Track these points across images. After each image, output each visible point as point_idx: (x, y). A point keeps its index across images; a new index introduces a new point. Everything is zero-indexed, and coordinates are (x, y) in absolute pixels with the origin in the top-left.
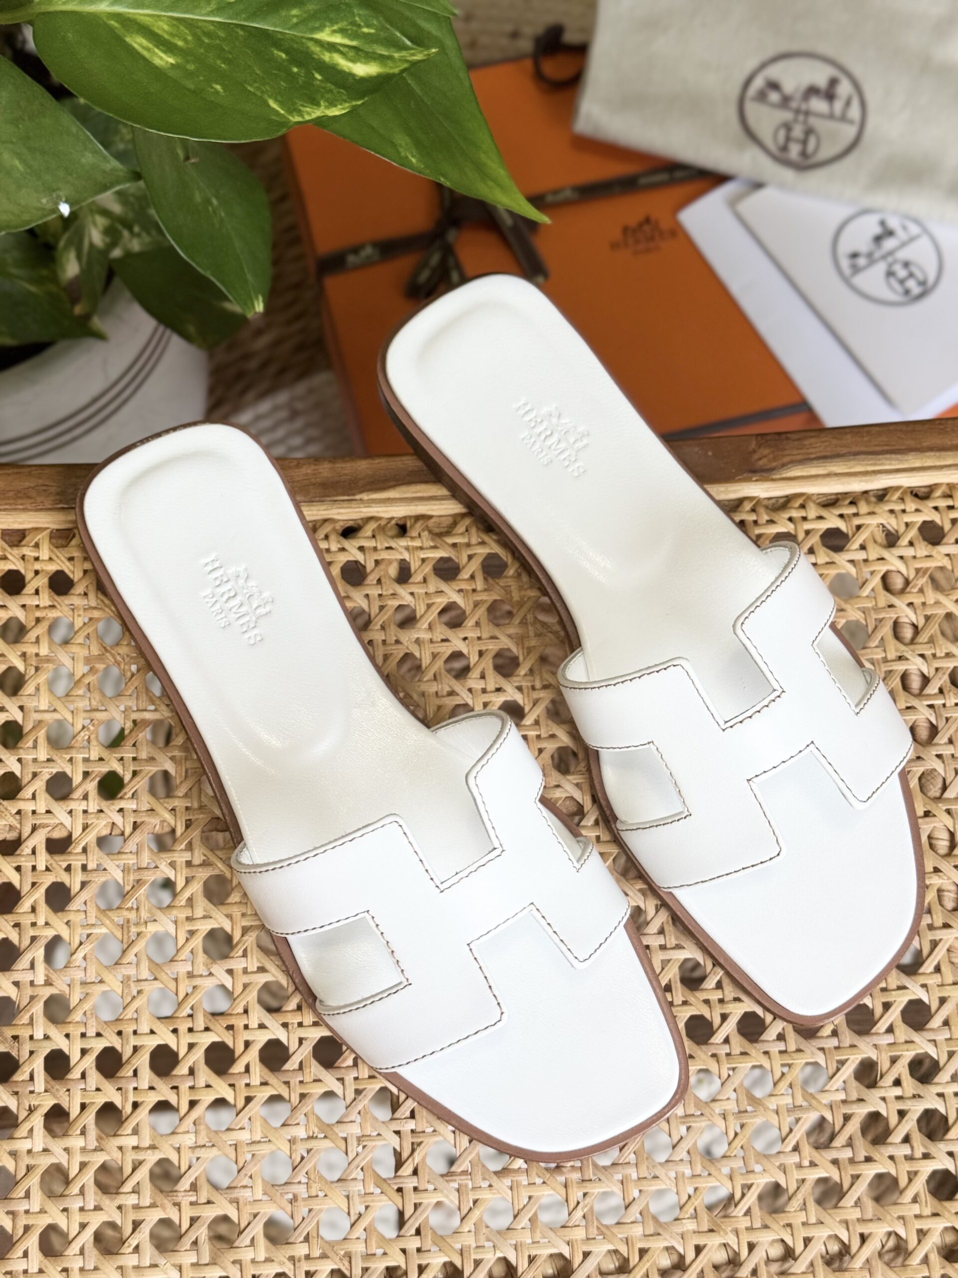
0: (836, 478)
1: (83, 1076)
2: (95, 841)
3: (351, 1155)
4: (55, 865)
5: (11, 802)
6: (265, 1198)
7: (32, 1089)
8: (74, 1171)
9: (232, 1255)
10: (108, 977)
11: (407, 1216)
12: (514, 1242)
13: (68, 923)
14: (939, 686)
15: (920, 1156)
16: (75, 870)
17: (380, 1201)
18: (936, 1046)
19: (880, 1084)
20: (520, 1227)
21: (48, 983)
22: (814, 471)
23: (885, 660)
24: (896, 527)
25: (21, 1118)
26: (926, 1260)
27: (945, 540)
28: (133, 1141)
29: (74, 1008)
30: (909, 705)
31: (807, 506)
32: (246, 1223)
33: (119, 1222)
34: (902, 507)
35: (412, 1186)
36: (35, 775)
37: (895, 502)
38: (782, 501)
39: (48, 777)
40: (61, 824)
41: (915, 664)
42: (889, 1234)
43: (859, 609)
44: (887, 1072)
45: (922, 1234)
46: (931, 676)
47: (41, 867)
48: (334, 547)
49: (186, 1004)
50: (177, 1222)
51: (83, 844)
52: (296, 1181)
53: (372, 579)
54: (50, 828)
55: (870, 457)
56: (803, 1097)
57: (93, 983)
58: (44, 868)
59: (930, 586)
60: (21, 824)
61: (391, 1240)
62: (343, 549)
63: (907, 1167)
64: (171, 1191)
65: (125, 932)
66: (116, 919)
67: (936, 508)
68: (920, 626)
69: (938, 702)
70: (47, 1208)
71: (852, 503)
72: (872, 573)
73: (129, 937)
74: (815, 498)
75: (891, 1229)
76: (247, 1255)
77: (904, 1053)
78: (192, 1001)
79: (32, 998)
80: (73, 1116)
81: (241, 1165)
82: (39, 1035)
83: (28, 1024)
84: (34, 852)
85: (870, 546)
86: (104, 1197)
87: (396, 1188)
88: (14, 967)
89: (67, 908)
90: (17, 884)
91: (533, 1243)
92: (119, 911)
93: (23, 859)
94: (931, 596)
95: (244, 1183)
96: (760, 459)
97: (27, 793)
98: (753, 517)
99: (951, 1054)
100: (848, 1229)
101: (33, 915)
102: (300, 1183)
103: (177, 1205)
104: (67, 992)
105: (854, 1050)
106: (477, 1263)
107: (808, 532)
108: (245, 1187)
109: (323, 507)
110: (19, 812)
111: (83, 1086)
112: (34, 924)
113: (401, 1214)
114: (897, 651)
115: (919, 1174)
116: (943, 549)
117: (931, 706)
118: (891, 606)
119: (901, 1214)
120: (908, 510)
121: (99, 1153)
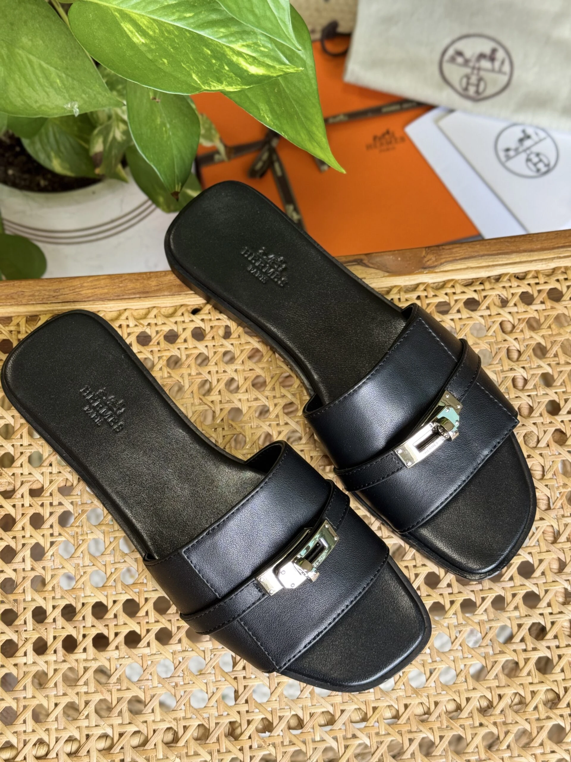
0: (472, 270)
1: (54, 620)
2: (57, 489)
3: (208, 660)
4: (34, 503)
5: (9, 469)
6: (160, 685)
7: (25, 629)
8: (51, 673)
9: (142, 718)
10: (67, 565)
11: (240, 693)
12: (301, 706)
13: (43, 536)
14: (533, 384)
15: (531, 649)
16: (46, 506)
17: (224, 685)
18: (538, 587)
19: (507, 609)
20: (304, 697)
21: (33, 569)
22: (459, 266)
23: (503, 371)
24: (506, 296)
25: (20, 646)
26: (536, 708)
27: (535, 302)
28: (84, 656)
29: (48, 583)
30: (517, 396)
31: (456, 286)
32: (149, 700)
33: (77, 702)
34: (510, 284)
35: (242, 676)
36: (22, 453)
37: (506, 282)
38: (441, 284)
39: (29, 454)
40: (38, 480)
41: (520, 373)
42: (516, 694)
43: (486, 342)
44: (510, 602)
45: (533, 693)
46: (529, 379)
47: (27, 504)
48: (187, 320)
49: (111, 578)
50: (110, 701)
51: (50, 491)
52: (177, 675)
53: (209, 337)
54: (31, 483)
55: (491, 257)
56: (463, 618)
57: (59, 568)
58: (28, 505)
59: (527, 328)
60: (14, 481)
61: (231, 706)
62: (192, 321)
63: (524, 655)
64: (106, 684)
65: (76, 539)
66: (70, 532)
67: (529, 284)
68: (522, 352)
69: (533, 393)
70: (36, 696)
71: (481, 283)
72: (494, 322)
73: (78, 542)
74: (460, 282)
75: (516, 691)
76: (150, 718)
77: (520, 592)
78: (114, 577)
79: (24, 578)
80: (49, 644)
81: (145, 667)
82: (29, 598)
83: (22, 593)
84: (22, 497)
85: (492, 307)
86: (68, 688)
87: (233, 677)
88: (13, 561)
89: (42, 527)
90: (14, 515)
91: (312, 706)
92: (72, 528)
93: (17, 500)
94: (528, 333)
95: (147, 678)
96: (428, 261)
97: (17, 463)
98: (425, 294)
99: (546, 591)
100: (491, 692)
101: (23, 531)
102: (179, 676)
103: (110, 691)
104: (44, 574)
105: (491, 591)
106: (281, 718)
107: (456, 301)
108: (148, 680)
109: (181, 298)
110: (13, 474)
111: (54, 626)
112: (24, 537)
113: (236, 692)
114: (509, 365)
115: (531, 660)
116: (534, 307)
117: (529, 396)
118: (505, 340)
119: (521, 682)
120: (513, 286)
121: (65, 663)
